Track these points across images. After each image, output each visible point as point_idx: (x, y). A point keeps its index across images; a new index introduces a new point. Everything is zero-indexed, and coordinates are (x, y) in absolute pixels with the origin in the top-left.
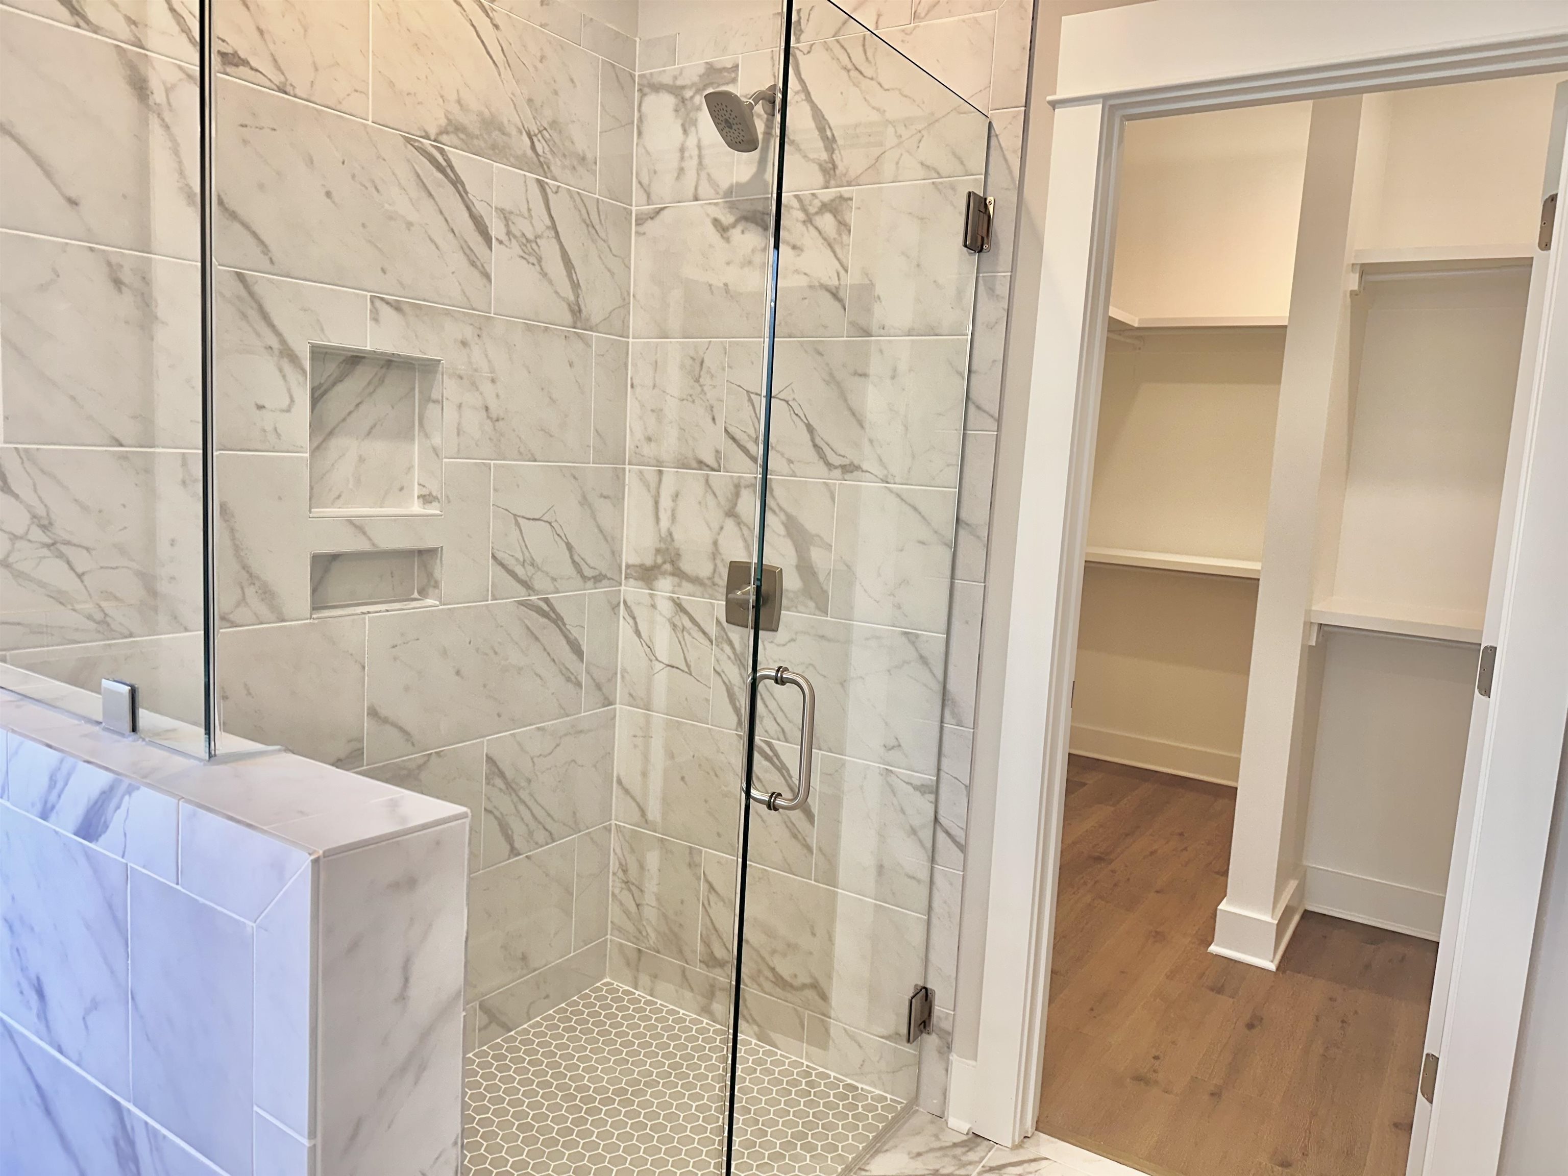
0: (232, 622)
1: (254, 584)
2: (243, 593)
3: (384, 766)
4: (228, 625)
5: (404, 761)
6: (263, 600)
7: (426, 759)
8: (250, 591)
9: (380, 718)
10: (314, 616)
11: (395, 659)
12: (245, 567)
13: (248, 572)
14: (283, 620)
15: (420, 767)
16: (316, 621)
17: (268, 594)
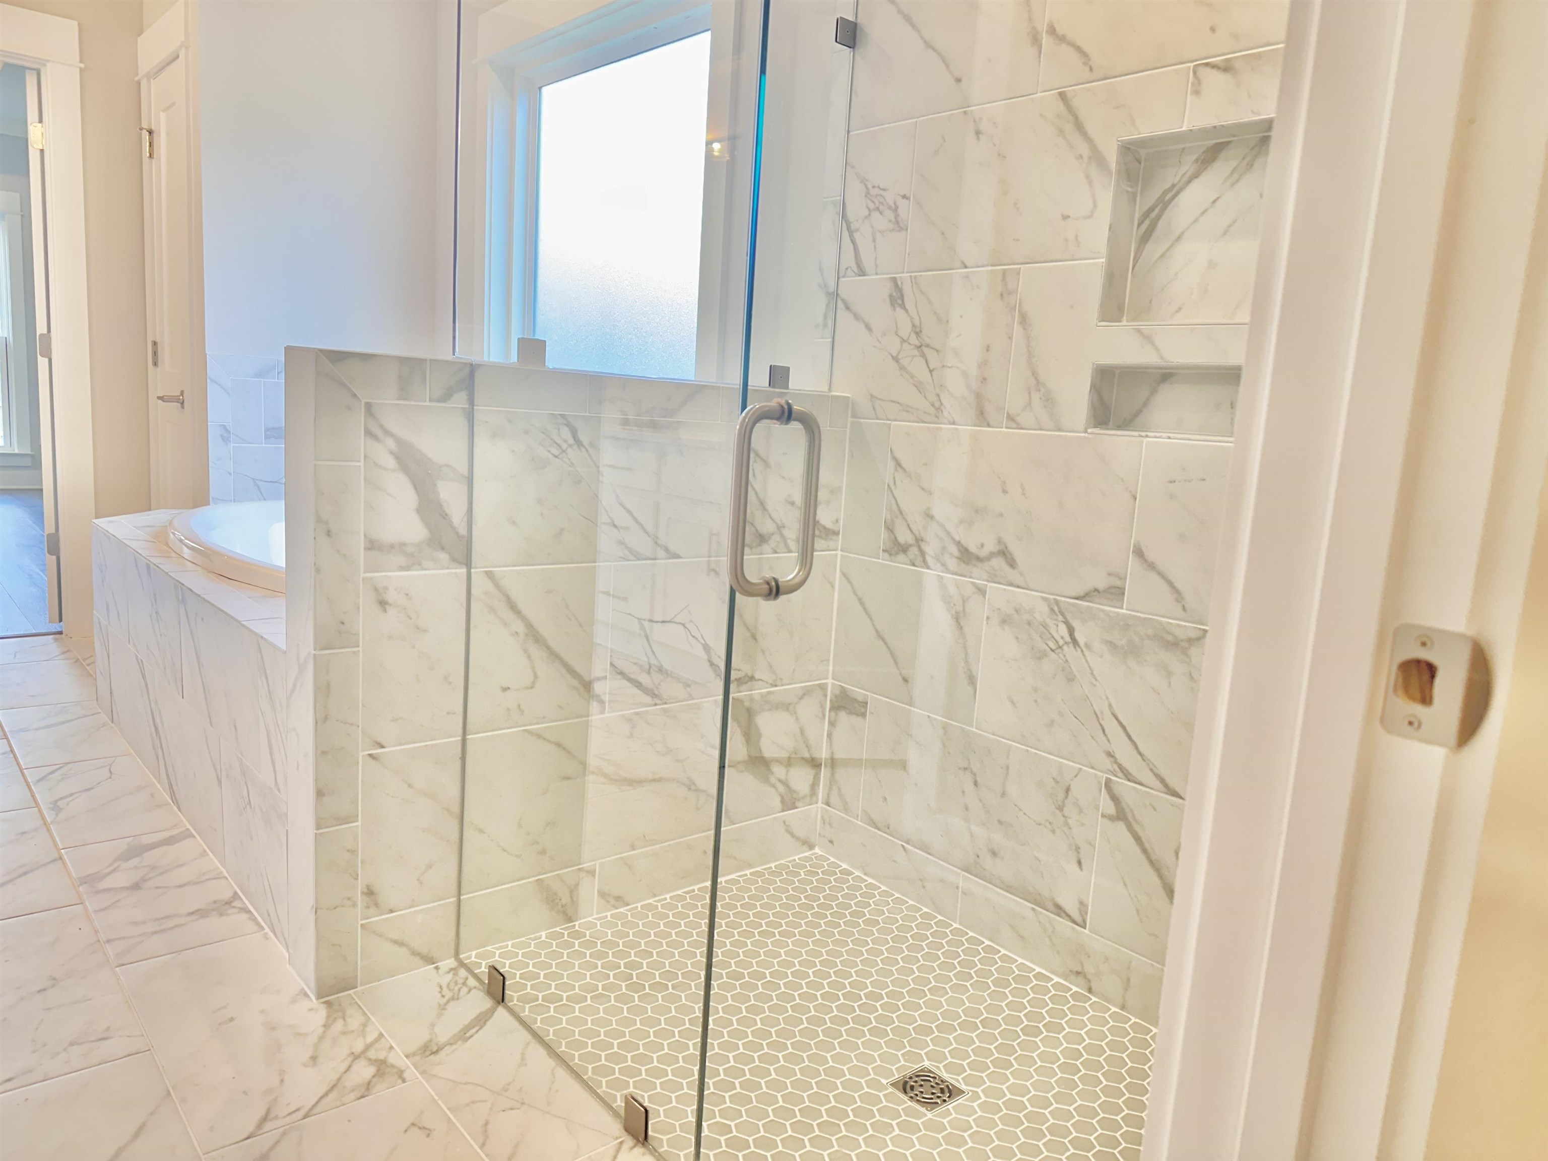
0: (1018, 424)
1: (1039, 390)
2: (1030, 398)
3: (1145, 619)
4: (1015, 426)
5: (1171, 624)
6: (1045, 407)
7: (1200, 634)
8: (1036, 396)
9: (1146, 561)
10: (1089, 431)
11: (1172, 497)
12: (1034, 374)
13: (1036, 378)
14: (1059, 430)
15: (1190, 640)
16: (1090, 436)
17: (1049, 401)
